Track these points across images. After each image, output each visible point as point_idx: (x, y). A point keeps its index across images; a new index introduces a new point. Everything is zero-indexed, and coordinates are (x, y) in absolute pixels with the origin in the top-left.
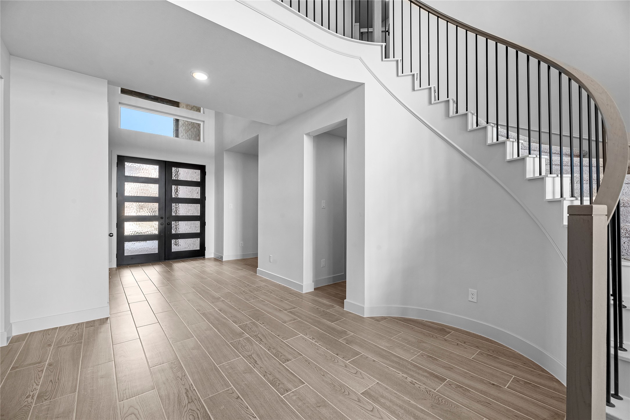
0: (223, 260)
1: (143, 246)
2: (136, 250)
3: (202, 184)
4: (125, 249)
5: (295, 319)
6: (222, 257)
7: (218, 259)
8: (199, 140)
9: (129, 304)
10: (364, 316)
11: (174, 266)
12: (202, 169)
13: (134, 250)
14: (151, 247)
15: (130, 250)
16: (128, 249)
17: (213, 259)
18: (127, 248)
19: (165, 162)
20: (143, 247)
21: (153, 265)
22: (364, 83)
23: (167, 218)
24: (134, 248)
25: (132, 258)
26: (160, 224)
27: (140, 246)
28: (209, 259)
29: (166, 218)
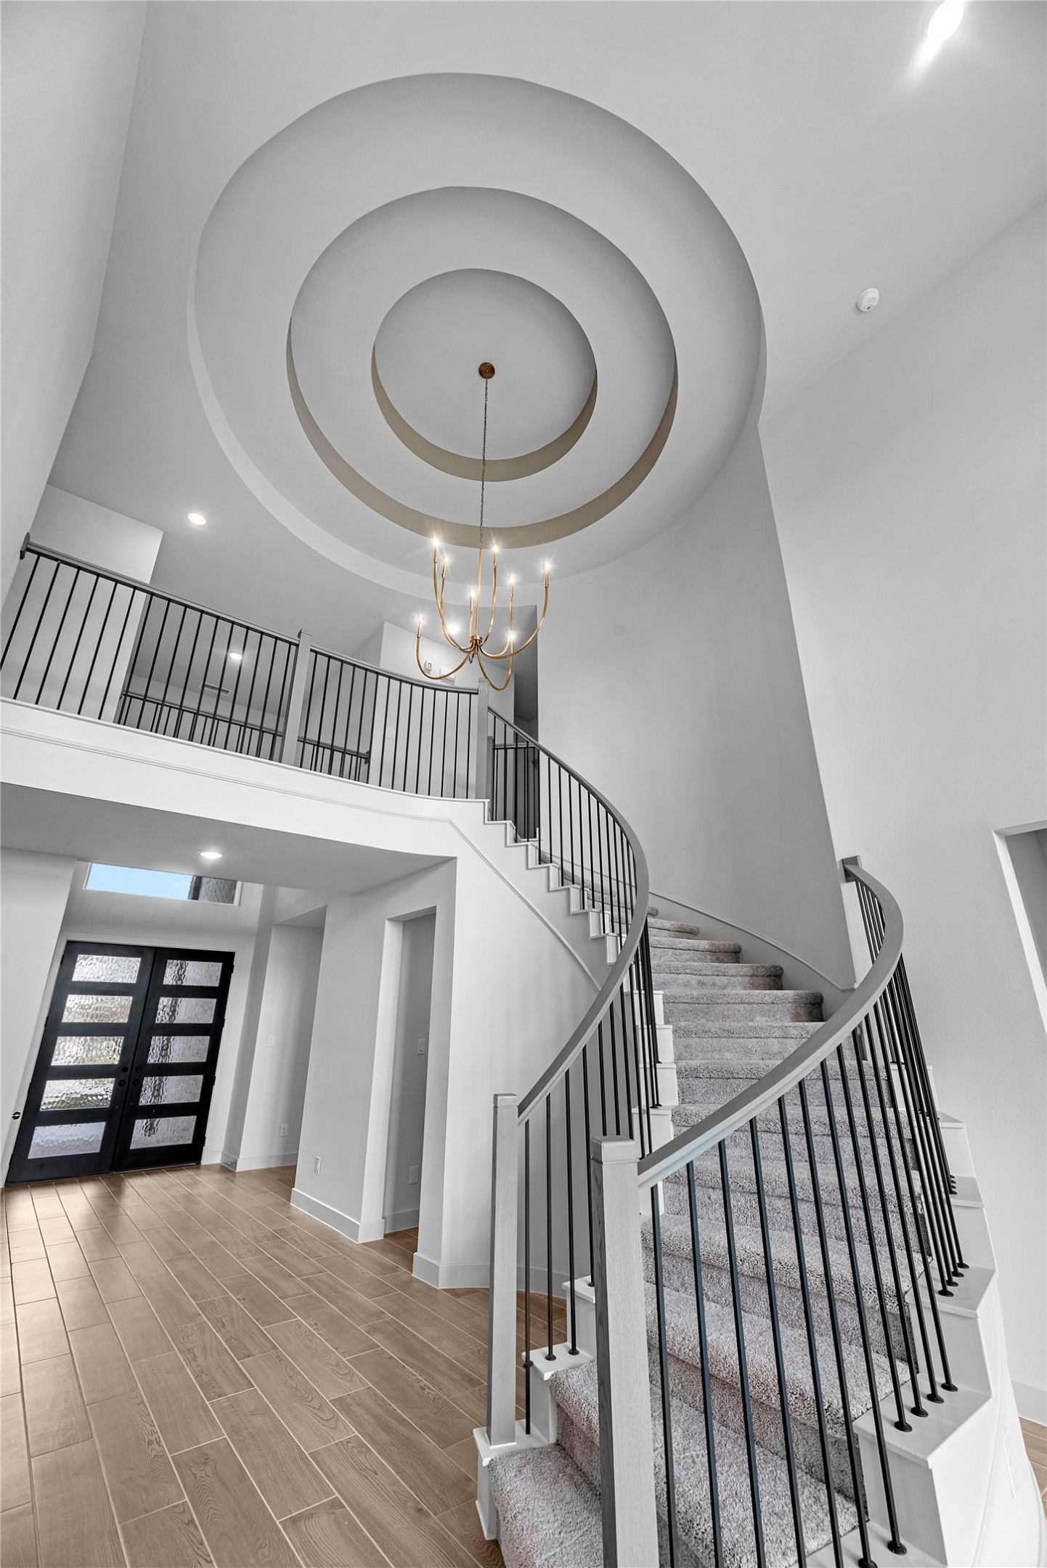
0: (237, 1170)
1: (71, 1135)
2: (54, 1146)
3: (220, 993)
4: (32, 1143)
5: (306, 1292)
6: (236, 1163)
7: (228, 1169)
8: (231, 900)
9: (11, 1264)
10: (438, 1286)
11: (125, 1183)
12: (226, 960)
13: (51, 1145)
14: (87, 1139)
15: (43, 1146)
16: (38, 1144)
17: (218, 1167)
18: (36, 1142)
19: (156, 950)
20: (70, 1139)
21: (81, 1181)
22: (456, 858)
23: (136, 1070)
24: (52, 1141)
25: (42, 1166)
26: (119, 1085)
27: (66, 1135)
28: (209, 1167)
29: (134, 1070)
